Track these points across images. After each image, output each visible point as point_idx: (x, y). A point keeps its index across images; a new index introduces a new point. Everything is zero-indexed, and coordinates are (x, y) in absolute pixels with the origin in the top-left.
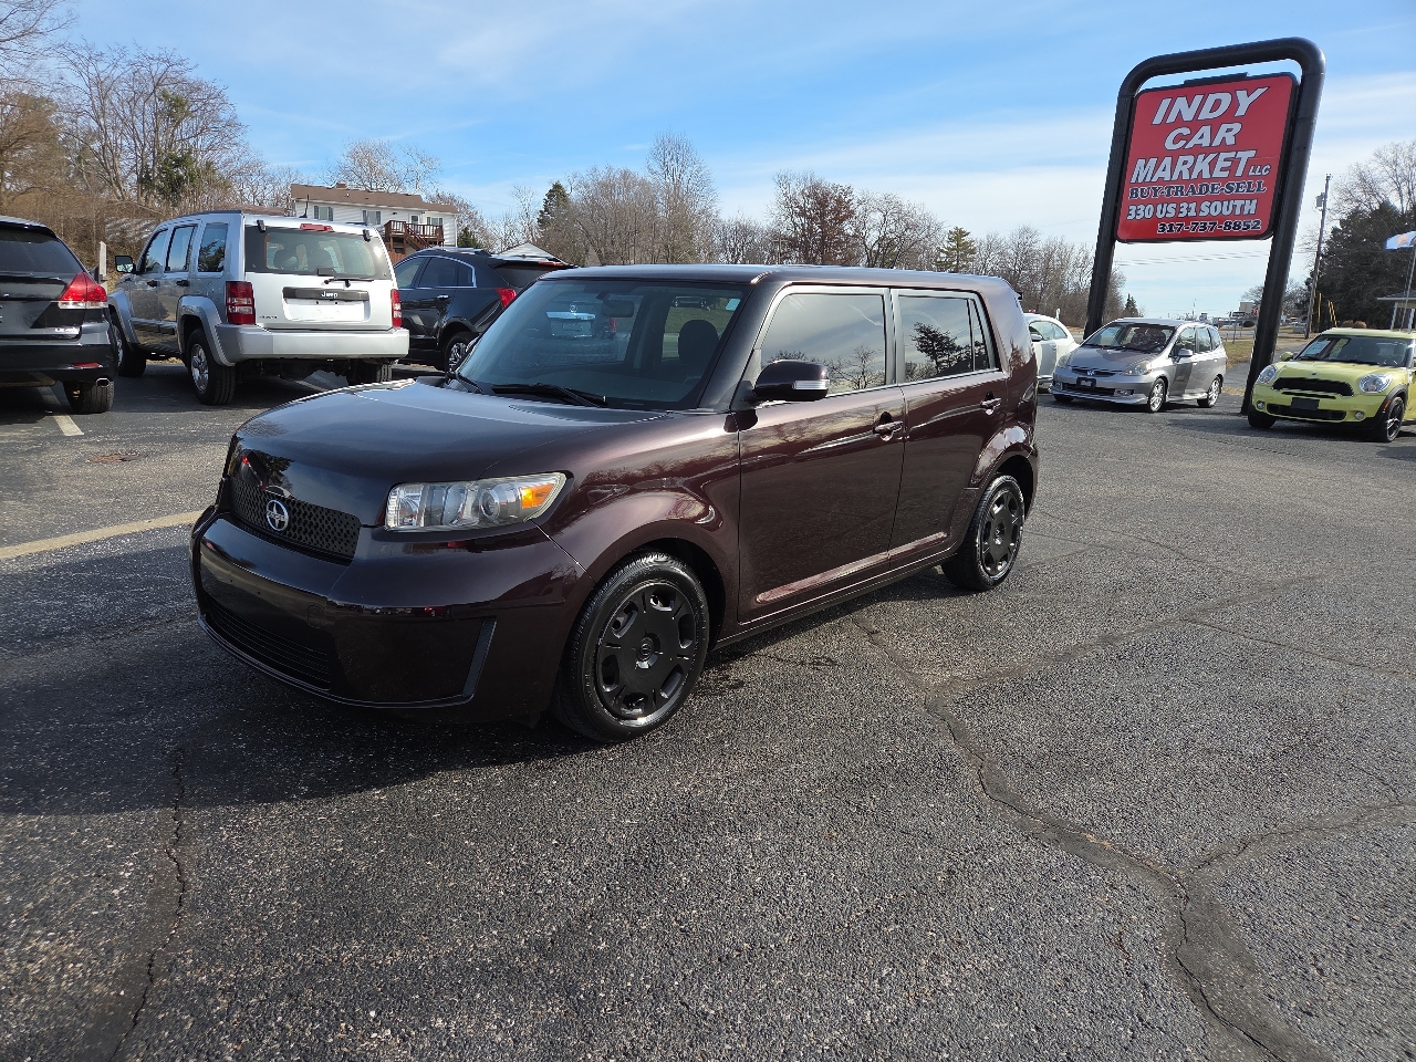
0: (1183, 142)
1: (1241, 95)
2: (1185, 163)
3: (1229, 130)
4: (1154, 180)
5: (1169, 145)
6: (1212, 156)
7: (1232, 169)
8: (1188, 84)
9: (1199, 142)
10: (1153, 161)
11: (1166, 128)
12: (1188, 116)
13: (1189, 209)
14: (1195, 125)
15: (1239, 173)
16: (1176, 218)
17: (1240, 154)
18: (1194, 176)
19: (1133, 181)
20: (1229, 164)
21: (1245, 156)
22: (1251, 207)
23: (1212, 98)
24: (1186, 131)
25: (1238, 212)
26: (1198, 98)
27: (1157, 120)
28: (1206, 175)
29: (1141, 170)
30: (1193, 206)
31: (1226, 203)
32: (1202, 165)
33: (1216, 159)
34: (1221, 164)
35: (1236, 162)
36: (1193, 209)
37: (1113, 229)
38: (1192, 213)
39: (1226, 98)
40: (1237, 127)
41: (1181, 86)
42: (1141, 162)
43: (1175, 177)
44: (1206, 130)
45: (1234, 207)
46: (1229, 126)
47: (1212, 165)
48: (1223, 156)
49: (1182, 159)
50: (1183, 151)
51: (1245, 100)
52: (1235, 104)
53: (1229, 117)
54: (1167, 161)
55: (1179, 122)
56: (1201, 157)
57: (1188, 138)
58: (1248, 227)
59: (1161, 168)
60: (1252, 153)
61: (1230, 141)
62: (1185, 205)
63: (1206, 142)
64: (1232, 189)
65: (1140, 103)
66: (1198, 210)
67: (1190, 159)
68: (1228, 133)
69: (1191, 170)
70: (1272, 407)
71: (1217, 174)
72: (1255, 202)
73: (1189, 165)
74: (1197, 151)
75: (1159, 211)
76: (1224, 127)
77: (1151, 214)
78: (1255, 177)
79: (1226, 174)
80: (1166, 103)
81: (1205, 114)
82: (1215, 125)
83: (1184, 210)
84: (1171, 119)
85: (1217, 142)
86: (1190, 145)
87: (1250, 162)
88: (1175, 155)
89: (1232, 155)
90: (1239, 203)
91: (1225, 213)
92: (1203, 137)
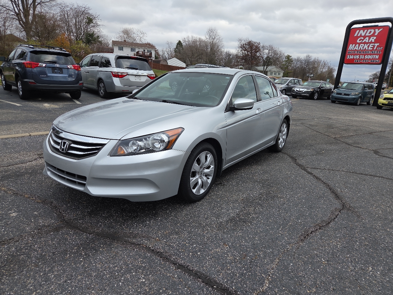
0: (361, 41)
1: (377, 30)
2: (362, 46)
3: (373, 38)
4: (354, 49)
5: (358, 41)
6: (369, 44)
7: (373, 48)
8: (364, 27)
9: (366, 41)
10: (354, 45)
11: (358, 37)
12: (363, 35)
13: (362, 57)
14: (365, 37)
15: (375, 49)
16: (359, 59)
17: (375, 44)
18: (364, 49)
19: (349, 49)
20: (372, 46)
21: (376, 45)
22: (377, 57)
23: (369, 30)
24: (362, 38)
25: (374, 58)
26: (366, 31)
27: (356, 35)
28: (367, 49)
29: (351, 47)
30: (363, 56)
31: (371, 56)
32: (366, 46)
33: (369, 45)
34: (371, 46)
35: (374, 46)
36: (363, 57)
37: (343, 61)
38: (363, 58)
39: (373, 31)
40: (375, 38)
41: (362, 27)
42: (351, 45)
43: (359, 49)
44: (367, 38)
45: (373, 57)
46: (373, 37)
47: (368, 47)
48: (371, 44)
49: (361, 45)
50: (361, 43)
51: (377, 31)
52: (375, 32)
53: (373, 35)
54: (357, 45)
55: (361, 36)
56: (366, 44)
57: (363, 40)
58: (376, 61)
59: (356, 46)
60: (378, 44)
61: (373, 41)
62: (361, 56)
63: (367, 41)
64: (373, 52)
65: (351, 31)
66: (364, 57)
67: (363, 45)
68: (373, 39)
69: (363, 47)
70: (383, 104)
71: (369, 49)
72: (378, 56)
73: (363, 46)
74: (365, 43)
75: (355, 57)
76: (372, 38)
77: (353, 57)
78: (379, 50)
79: (372, 49)
80: (358, 31)
81: (367, 34)
82: (370, 37)
83: (361, 57)
84: (359, 35)
85: (370, 41)
86: (363, 42)
87: (378, 46)
88: (359, 44)
89: (373, 44)
90: (374, 56)
91: (371, 58)
92: (366, 40)
